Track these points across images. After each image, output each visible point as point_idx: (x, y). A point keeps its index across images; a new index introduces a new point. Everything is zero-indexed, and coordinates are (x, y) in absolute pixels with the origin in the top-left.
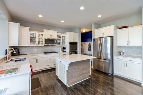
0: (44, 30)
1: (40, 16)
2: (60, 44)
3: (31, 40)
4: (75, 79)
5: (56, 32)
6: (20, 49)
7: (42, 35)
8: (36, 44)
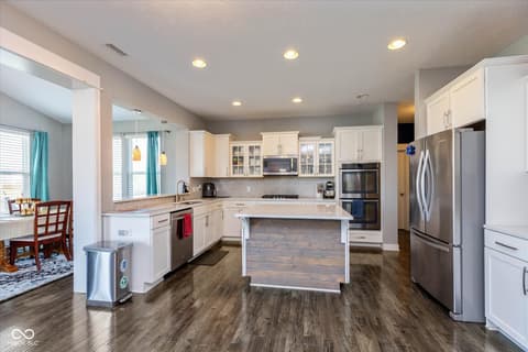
0: (262, 134)
1: (237, 104)
2: (312, 172)
3: (235, 163)
4: (274, 273)
5: (295, 134)
6: (216, 183)
7: (258, 147)
8: (247, 173)
